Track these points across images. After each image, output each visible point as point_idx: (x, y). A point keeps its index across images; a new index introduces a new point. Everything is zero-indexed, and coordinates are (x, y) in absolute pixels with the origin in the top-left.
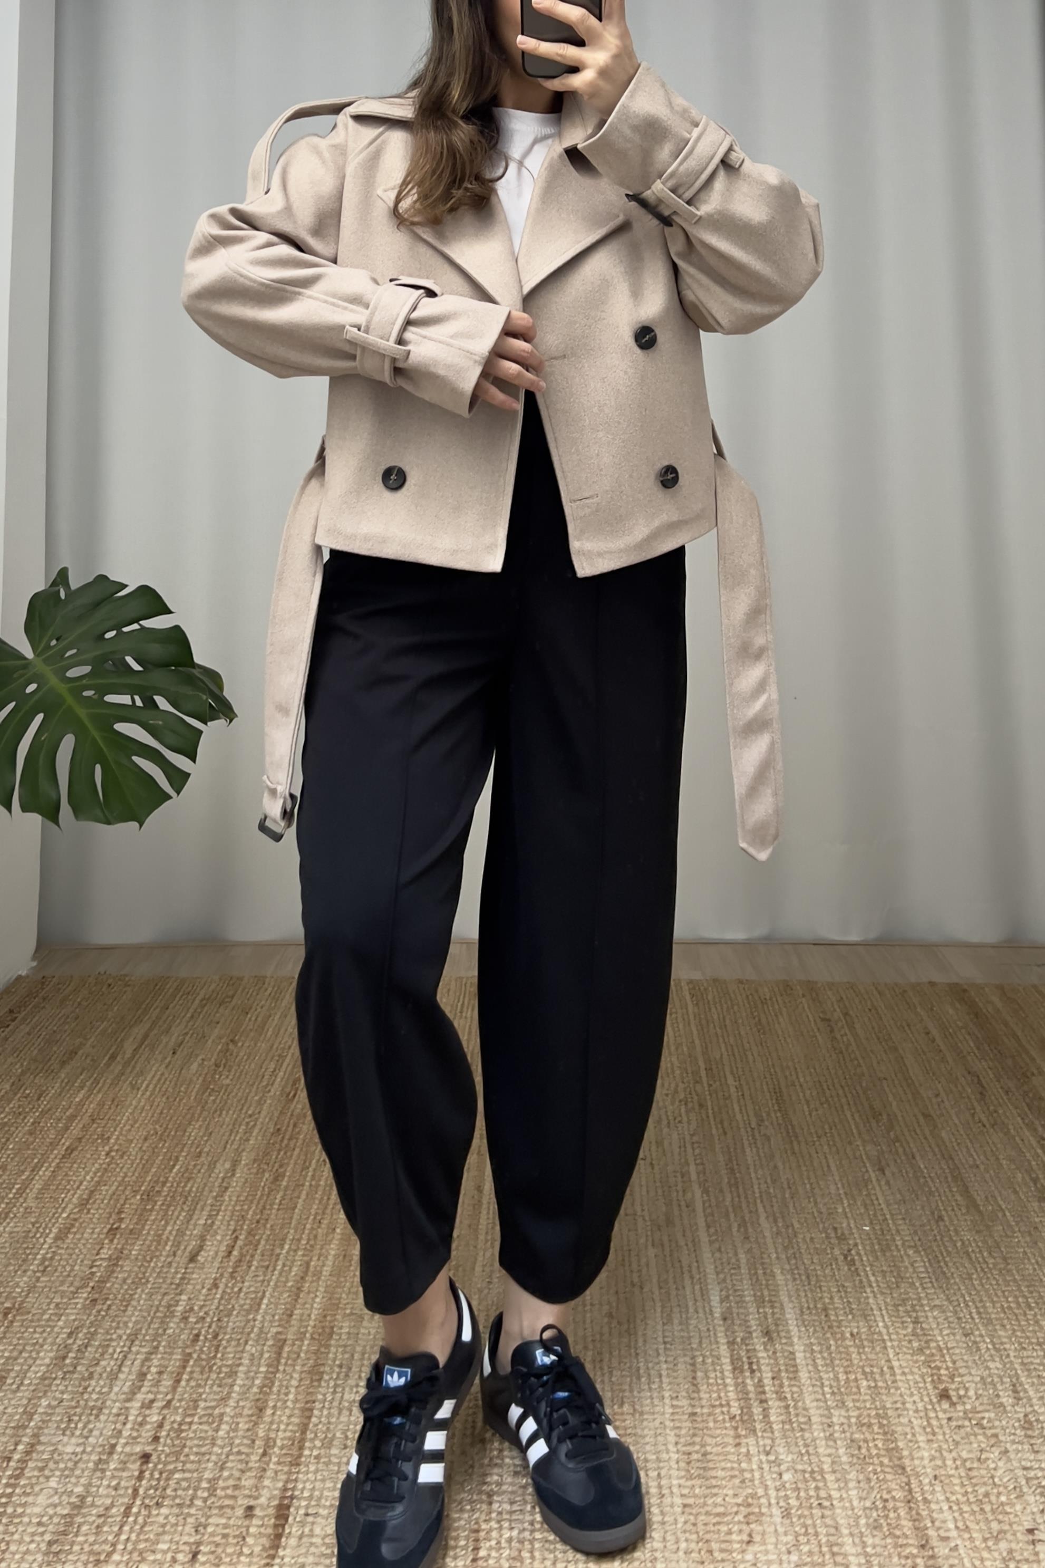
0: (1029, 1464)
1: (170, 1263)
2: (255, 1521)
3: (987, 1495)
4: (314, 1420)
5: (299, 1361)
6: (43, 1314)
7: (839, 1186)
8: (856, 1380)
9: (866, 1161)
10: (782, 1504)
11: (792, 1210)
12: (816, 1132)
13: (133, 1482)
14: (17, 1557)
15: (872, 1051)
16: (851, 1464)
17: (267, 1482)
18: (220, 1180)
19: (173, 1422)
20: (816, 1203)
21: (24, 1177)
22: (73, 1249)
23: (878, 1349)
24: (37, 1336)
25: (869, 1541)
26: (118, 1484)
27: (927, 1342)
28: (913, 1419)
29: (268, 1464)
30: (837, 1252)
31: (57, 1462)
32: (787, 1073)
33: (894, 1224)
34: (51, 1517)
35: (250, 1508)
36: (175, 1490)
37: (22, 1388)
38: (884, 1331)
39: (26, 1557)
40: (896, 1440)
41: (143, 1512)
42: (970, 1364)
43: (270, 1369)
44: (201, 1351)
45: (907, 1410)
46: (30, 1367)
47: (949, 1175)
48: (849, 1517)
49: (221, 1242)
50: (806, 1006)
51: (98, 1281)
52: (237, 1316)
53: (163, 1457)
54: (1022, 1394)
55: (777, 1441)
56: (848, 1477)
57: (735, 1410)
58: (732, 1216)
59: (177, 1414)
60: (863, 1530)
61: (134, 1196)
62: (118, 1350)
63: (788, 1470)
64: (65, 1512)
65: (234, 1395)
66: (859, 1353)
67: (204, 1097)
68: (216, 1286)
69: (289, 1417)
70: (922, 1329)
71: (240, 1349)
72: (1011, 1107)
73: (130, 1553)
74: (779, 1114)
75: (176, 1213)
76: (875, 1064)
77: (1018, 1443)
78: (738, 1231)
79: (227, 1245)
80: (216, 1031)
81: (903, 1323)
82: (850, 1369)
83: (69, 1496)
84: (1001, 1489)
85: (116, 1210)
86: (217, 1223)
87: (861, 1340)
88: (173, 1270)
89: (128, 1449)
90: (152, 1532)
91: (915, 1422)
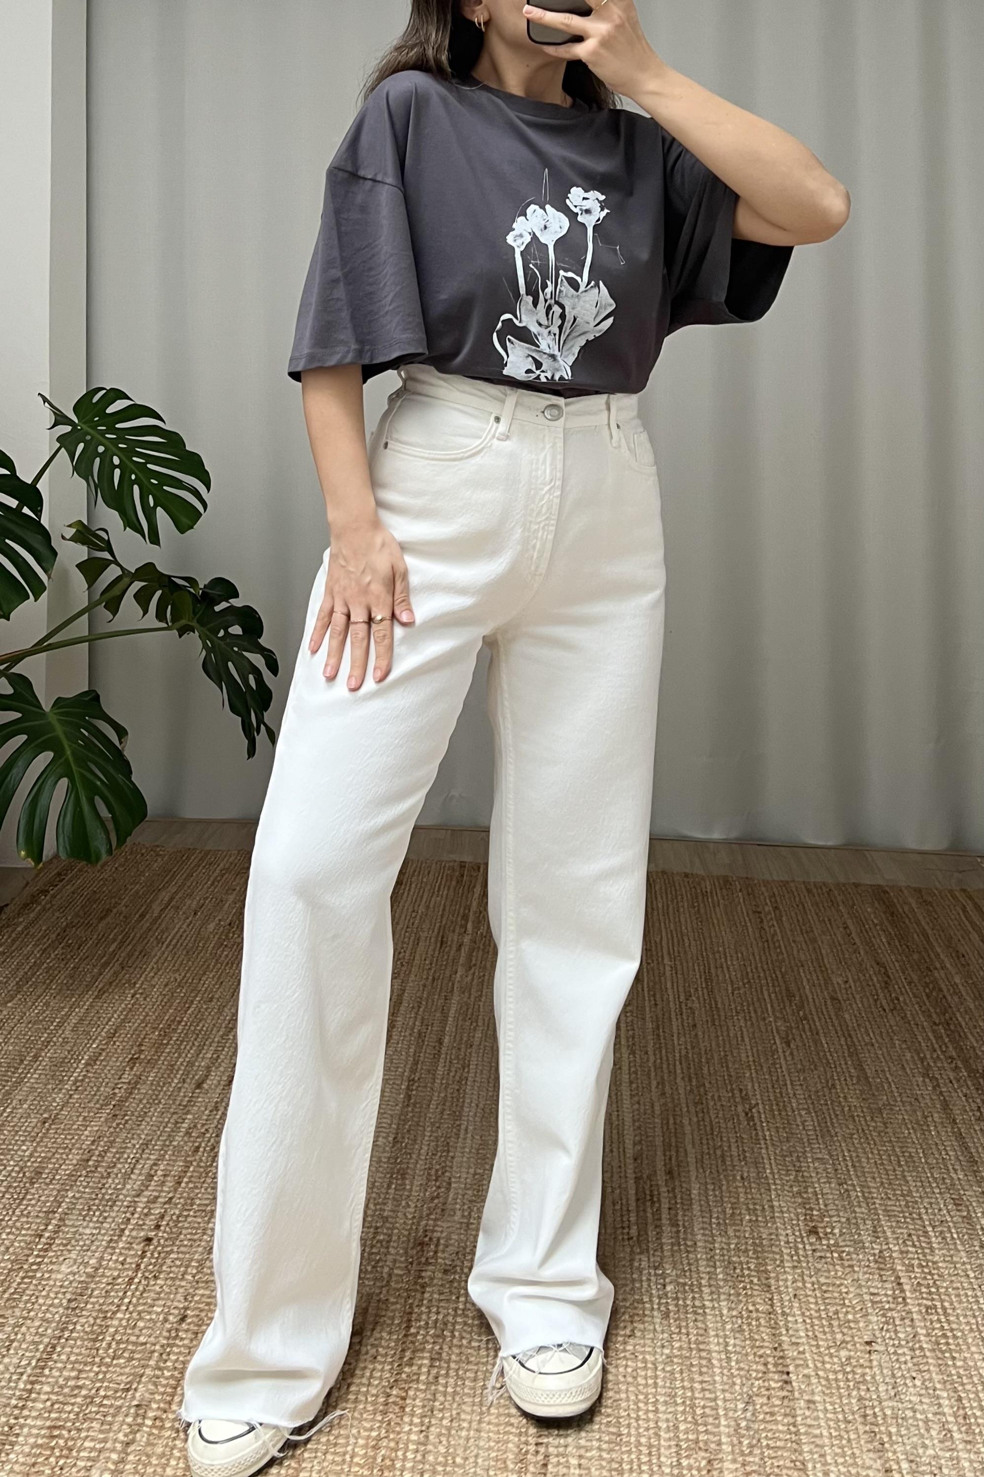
0: (876, 1291)
1: (180, 1088)
3: (836, 1313)
6: (73, 1125)
7: (750, 1054)
8: (740, 1214)
9: (775, 1034)
10: (663, 1308)
11: (705, 1071)
12: (736, 1009)
13: (136, 1259)
14: (43, 1308)
15: (795, 942)
16: (725, 1280)
18: (226, 1022)
19: (173, 1215)
20: (727, 1067)
21: (63, 1013)
22: (100, 1073)
23: (763, 1190)
24: (68, 1141)
25: (732, 1342)
26: (125, 1260)
27: (806, 1187)
28: (783, 1249)
30: (740, 1108)
31: (77, 1240)
32: (717, 955)
33: (793, 1089)
34: (71, 1283)
36: (170, 1267)
37: (54, 1182)
38: (770, 1176)
39: (51, 1309)
40: (766, 1264)
41: (143, 1282)
42: (840, 1207)
44: (201, 1160)
45: (780, 1241)
46: (61, 1165)
47: (846, 1052)
48: (717, 1322)
49: (222, 1073)
50: (741, 900)
51: (118, 1101)
53: (162, 1241)
54: (880, 1235)
55: (665, 1260)
56: (721, 1290)
57: (634, 1232)
58: (653, 1074)
59: (176, 1208)
60: (728, 1333)
61: (153, 1032)
62: (132, 1156)
63: (671, 1283)
64: (82, 1279)
66: (746, 1193)
68: (215, 1108)
70: (803, 1176)
72: (911, 996)
73: (131, 1313)
74: (705, 991)
75: (188, 1047)
76: (795, 952)
77: (870, 1273)
78: (657, 1087)
80: (232, 897)
81: (787, 1171)
82: (736, 1206)
84: (849, 1309)
85: (137, 1044)
86: (222, 1057)
87: (750, 1183)
88: (182, 1094)
89: (134, 1233)
90: (150, 1296)
91: (785, 1251)
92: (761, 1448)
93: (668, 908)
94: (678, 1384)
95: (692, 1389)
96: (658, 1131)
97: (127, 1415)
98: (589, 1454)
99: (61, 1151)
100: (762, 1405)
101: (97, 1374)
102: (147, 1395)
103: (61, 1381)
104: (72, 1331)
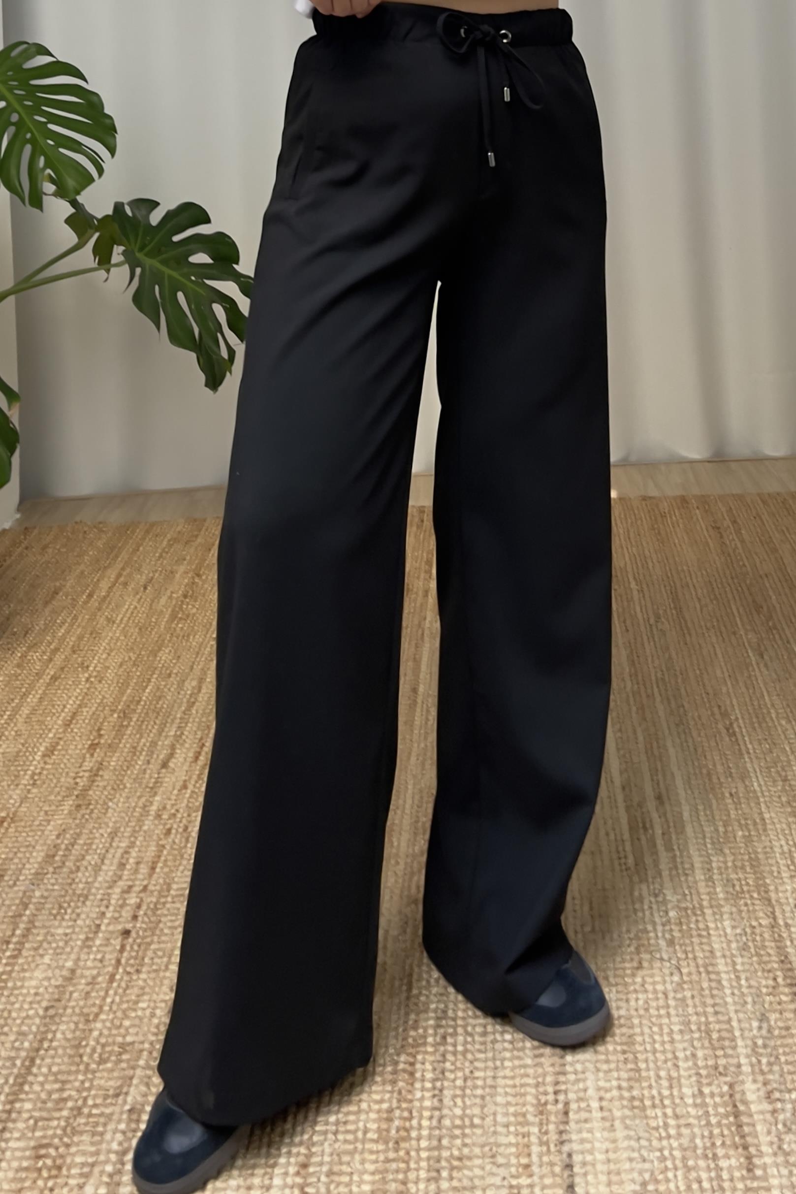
1: (145, 770)
6: (33, 821)
7: (725, 670)
8: (733, 831)
9: (747, 647)
10: (667, 936)
11: (683, 691)
12: (706, 626)
13: (116, 955)
14: (18, 1021)
15: (756, 554)
16: (726, 899)
18: (188, 696)
19: (148, 904)
20: (704, 685)
22: (59, 764)
23: (752, 805)
24: (30, 839)
25: (739, 960)
26: (103, 957)
28: (779, 860)
30: (720, 726)
31: (50, 943)
32: (682, 576)
33: (770, 699)
34: (46, 988)
36: (151, 959)
37: (18, 883)
38: (758, 789)
39: (26, 1021)
40: (764, 878)
41: (125, 978)
44: (174, 842)
45: (774, 852)
46: (25, 865)
48: (722, 942)
49: (188, 749)
50: (700, 517)
51: (82, 790)
53: (141, 933)
55: (665, 886)
56: (723, 910)
58: (632, 702)
59: (153, 896)
60: (734, 952)
61: (112, 715)
62: (101, 846)
63: (673, 908)
64: (58, 983)
66: (736, 809)
67: (173, 626)
68: (185, 787)
70: (790, 785)
73: (115, 1012)
74: (674, 612)
75: (150, 727)
76: (758, 564)
79: (196, 752)
80: (182, 569)
81: (774, 781)
82: (728, 823)
83: (61, 970)
85: (96, 728)
86: (186, 733)
87: (739, 798)
88: (147, 776)
89: (111, 928)
90: (132, 994)
91: (781, 862)
92: (780, 1064)
93: (629, 534)
94: (690, 1010)
95: (705, 1014)
96: (643, 757)
97: (119, 1121)
98: (608, 1096)
99: (22, 850)
100: (776, 1021)
101: (83, 1082)
102: (139, 1099)
103: (43, 1096)
104: (51, 1041)
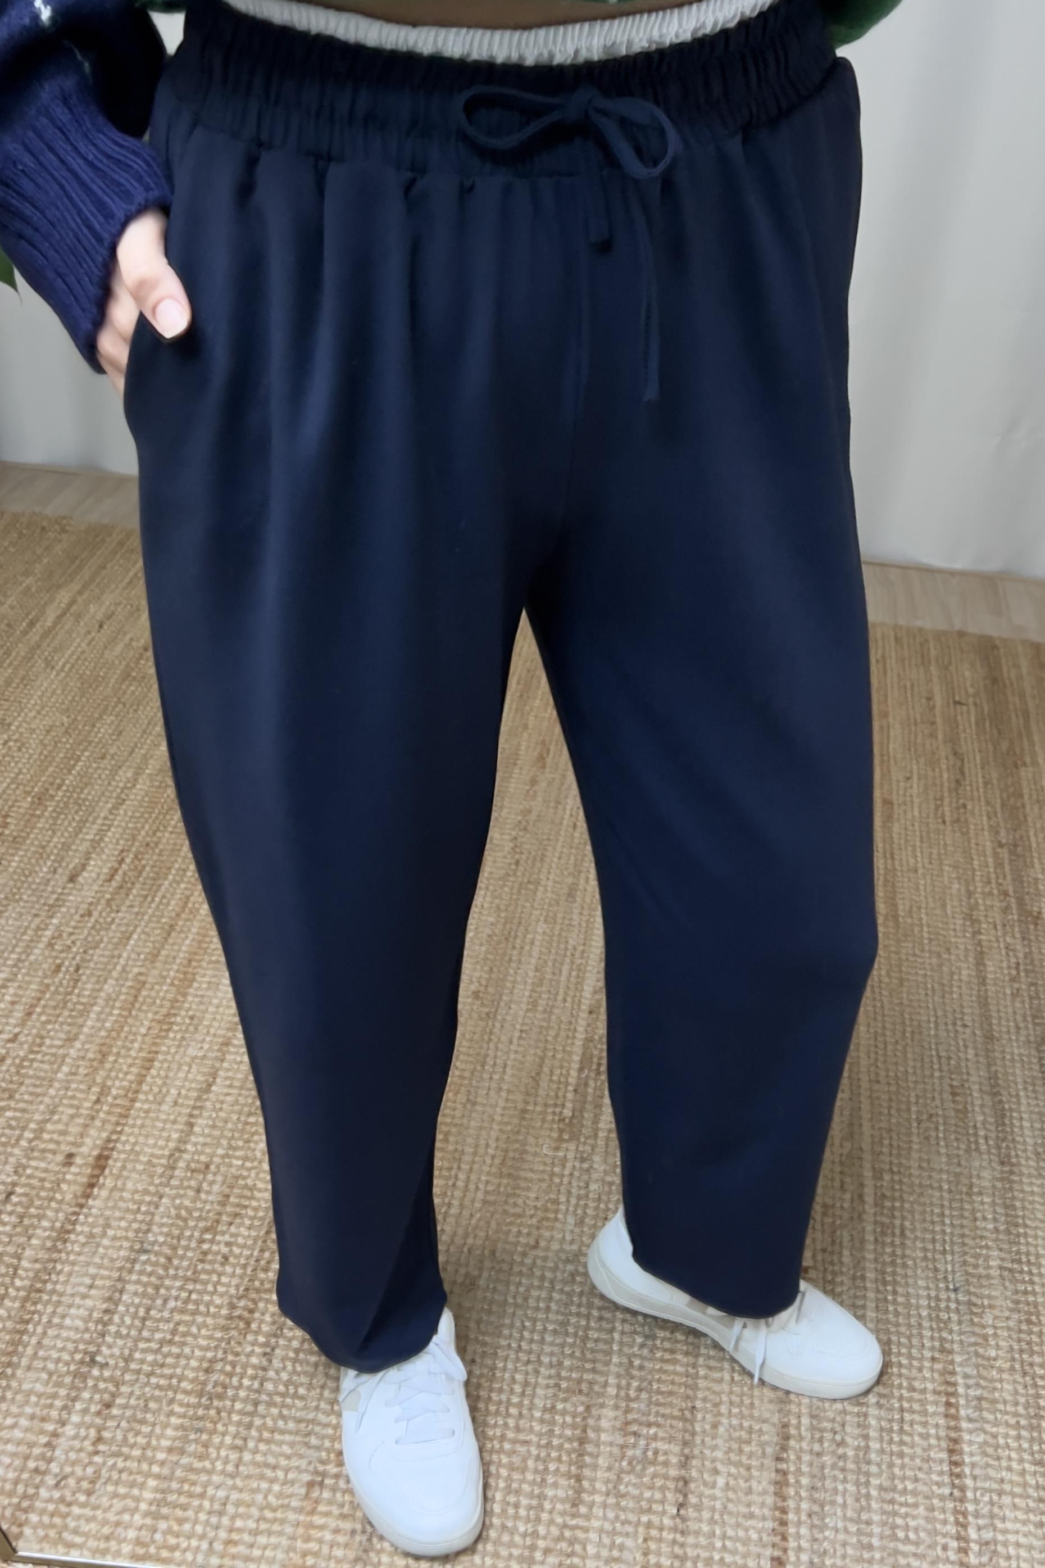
1: (49, 880)
2: (74, 1169)
4: (153, 1072)
5: (154, 1008)
17: (93, 1132)
18: (119, 790)
29: (98, 1111)
35: (70, 1156)
43: (125, 1013)
44: (61, 983)
49: (105, 862)
52: (104, 949)
57: (567, 1113)
59: (21, 1048)
61: (25, 798)
65: (81, 1037)
69: (130, 1066)
71: (97, 987)
72: (983, 803)
75: (66, 824)
79: (111, 868)
86: (106, 839)
88: (50, 889)
92: (650, 1392)
